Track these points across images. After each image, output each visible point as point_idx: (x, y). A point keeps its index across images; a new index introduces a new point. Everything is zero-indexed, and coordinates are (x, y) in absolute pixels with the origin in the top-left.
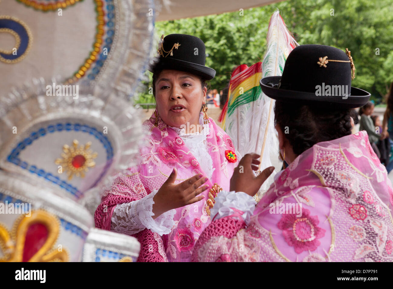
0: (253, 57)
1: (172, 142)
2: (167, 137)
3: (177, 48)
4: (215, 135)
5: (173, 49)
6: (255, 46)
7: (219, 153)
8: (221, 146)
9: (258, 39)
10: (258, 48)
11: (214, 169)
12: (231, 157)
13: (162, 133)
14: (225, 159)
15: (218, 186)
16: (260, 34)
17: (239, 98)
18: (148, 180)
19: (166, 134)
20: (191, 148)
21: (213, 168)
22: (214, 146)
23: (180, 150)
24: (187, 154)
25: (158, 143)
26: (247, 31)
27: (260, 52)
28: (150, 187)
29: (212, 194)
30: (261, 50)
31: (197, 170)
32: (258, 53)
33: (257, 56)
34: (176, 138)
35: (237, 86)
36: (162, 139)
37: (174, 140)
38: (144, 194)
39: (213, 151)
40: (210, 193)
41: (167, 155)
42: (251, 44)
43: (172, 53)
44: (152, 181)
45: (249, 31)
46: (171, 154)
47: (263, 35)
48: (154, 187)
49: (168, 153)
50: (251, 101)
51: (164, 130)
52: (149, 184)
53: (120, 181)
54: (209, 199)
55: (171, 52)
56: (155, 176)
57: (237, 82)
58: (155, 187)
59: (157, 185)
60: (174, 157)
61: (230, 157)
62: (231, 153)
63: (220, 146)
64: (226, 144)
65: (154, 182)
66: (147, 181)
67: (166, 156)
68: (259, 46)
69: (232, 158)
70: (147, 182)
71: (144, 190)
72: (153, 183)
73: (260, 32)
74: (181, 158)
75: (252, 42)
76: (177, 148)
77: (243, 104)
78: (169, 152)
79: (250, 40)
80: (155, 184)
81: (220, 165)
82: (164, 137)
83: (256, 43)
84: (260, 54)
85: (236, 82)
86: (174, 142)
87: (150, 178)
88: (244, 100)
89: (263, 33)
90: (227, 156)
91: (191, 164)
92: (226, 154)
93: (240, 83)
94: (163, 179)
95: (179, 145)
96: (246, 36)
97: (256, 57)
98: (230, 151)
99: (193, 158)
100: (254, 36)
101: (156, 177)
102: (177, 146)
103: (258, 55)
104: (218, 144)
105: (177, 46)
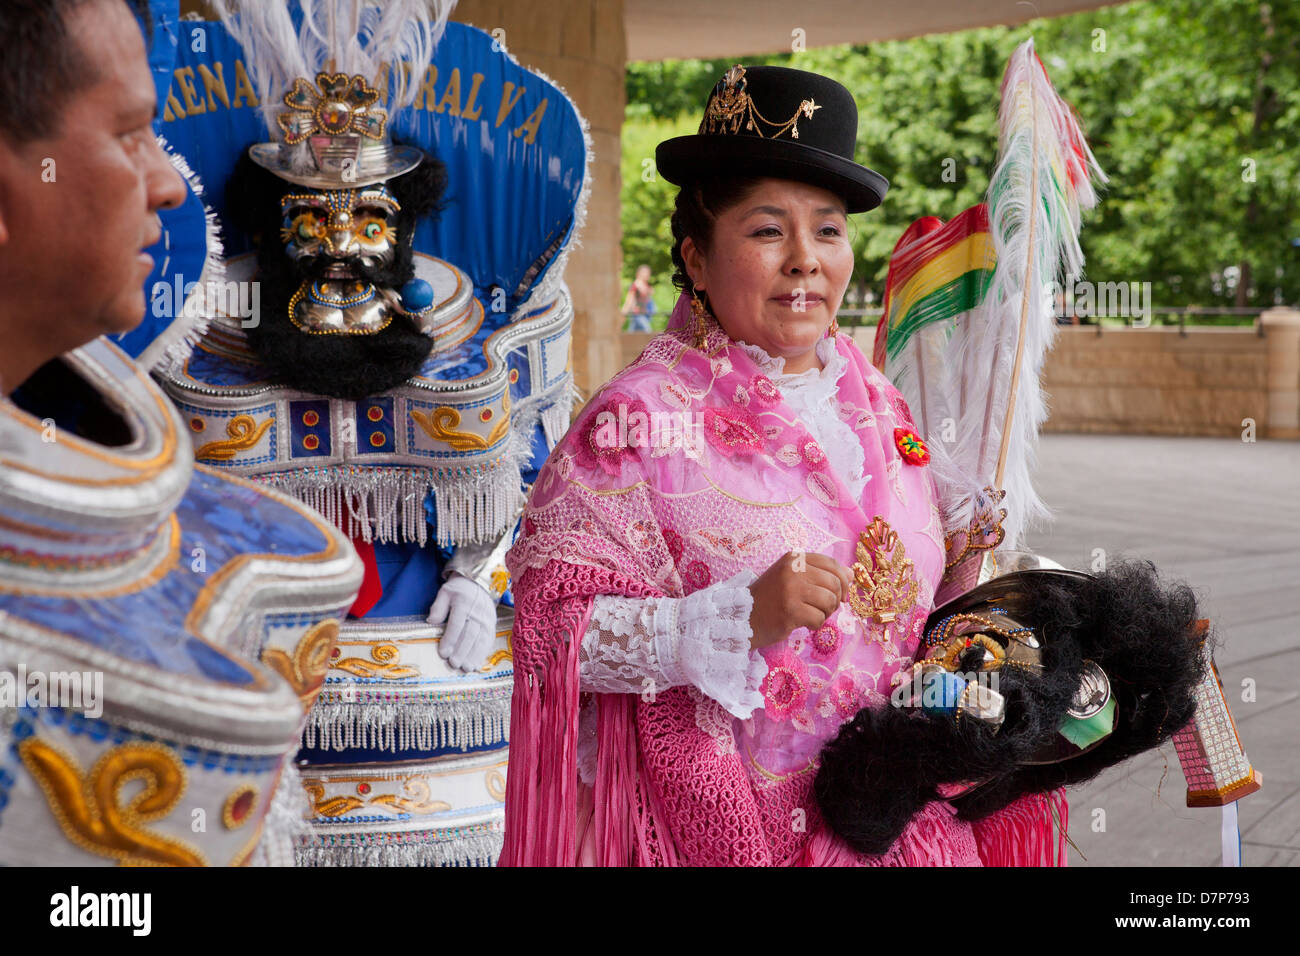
0: (1124, 169)
1: (747, 388)
2: (728, 377)
3: (809, 115)
4: (863, 384)
5: (798, 114)
6: (1130, 129)
7: (878, 433)
8: (882, 414)
9: (1144, 110)
10: (1141, 138)
11: (869, 477)
12: (911, 448)
13: (714, 364)
14: (896, 452)
15: (884, 525)
16: (1147, 92)
17: (922, 305)
18: (672, 505)
19: (727, 367)
20: (802, 410)
21: (865, 473)
22: (860, 412)
23: (770, 413)
24: (793, 425)
25: (700, 397)
26: (1106, 83)
27: (1148, 152)
28: (678, 526)
29: (867, 548)
30: (1151, 143)
31: (821, 475)
32: (1139, 153)
33: (1136, 164)
34: (758, 378)
35: (911, 276)
36: (712, 382)
37: (752, 382)
38: (657, 552)
39: (859, 426)
40: (859, 544)
41: (729, 430)
42: (1120, 123)
43: (794, 129)
44: (685, 507)
45: (1113, 84)
46: (741, 427)
47: (1160, 96)
48: (691, 527)
49: (732, 425)
50: (959, 311)
51: (721, 353)
52: (675, 516)
53: (583, 517)
54: (857, 564)
55: (793, 126)
56: (693, 494)
57: (913, 264)
58: (697, 527)
59: (700, 521)
60: (751, 434)
61: (908, 447)
62: (911, 436)
63: (878, 413)
64: (895, 411)
65: (691, 511)
66: (669, 507)
67: (725, 434)
68: (1147, 133)
69: (915, 450)
70: (669, 511)
71: (658, 540)
72: (689, 514)
73: (1148, 84)
74: (772, 437)
75: (1123, 117)
76: (760, 408)
77: (934, 320)
78: (735, 422)
79: (1115, 111)
80: (694, 517)
81: (884, 465)
82: (721, 374)
83: (1134, 123)
84: (1149, 158)
85: (907, 263)
86: (752, 388)
87: (681, 500)
88: (936, 309)
89: (1159, 88)
90: (900, 444)
91: (804, 456)
92: (897, 437)
93: (923, 267)
94: (718, 503)
95: (768, 399)
96: (1102, 97)
97: (1132, 169)
98: (906, 433)
99: (808, 439)
100: (1129, 97)
101: (697, 496)
102: (761, 402)
103: (1142, 160)
104: (874, 409)
105: (809, 107)
